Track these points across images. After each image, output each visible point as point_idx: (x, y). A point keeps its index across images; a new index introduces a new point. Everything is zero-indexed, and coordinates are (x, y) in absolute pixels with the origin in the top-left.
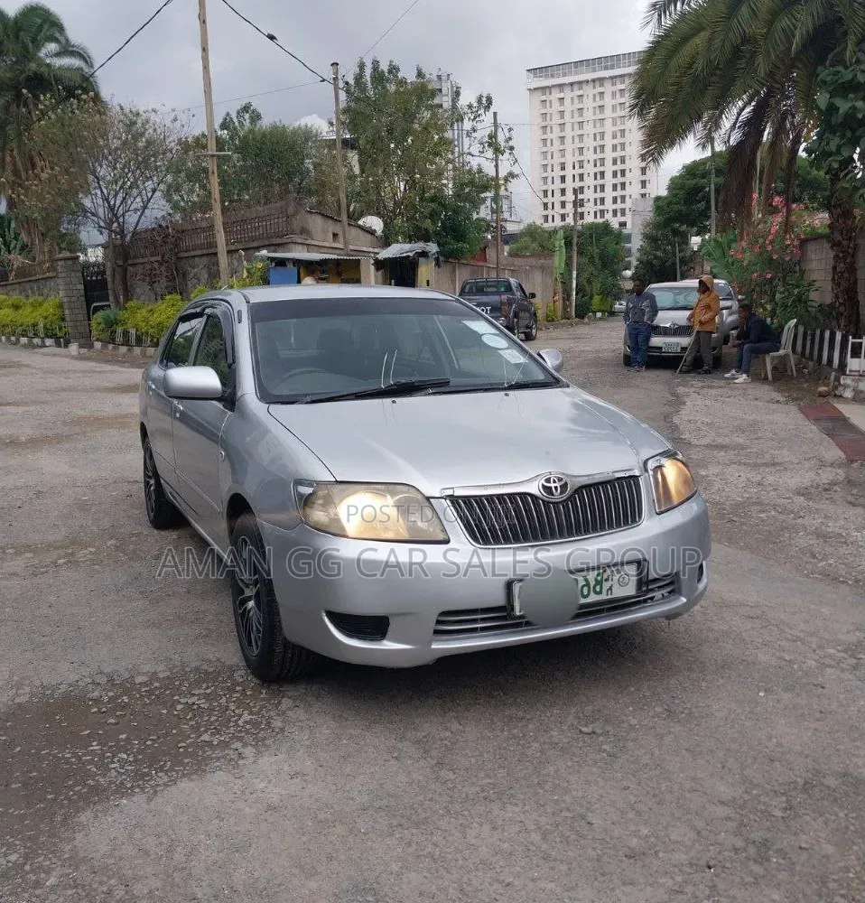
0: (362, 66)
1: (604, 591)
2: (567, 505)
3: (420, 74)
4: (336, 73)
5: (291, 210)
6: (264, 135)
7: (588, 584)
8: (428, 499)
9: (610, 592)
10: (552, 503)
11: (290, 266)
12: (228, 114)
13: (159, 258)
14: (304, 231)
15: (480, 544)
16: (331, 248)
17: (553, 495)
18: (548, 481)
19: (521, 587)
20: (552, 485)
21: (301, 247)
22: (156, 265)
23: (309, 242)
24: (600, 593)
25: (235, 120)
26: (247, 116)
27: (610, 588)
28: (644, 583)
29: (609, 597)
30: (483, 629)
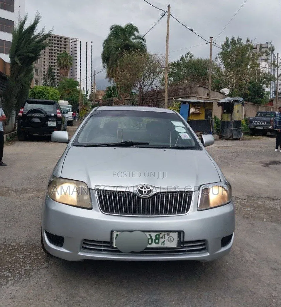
0: (227, 39)
1: (160, 243)
2: (150, 200)
3: (248, 41)
4: (211, 41)
5: (193, 85)
6: (194, 62)
7: (151, 238)
8: (90, 189)
9: (163, 244)
10: (142, 198)
11: (187, 104)
12: (182, 56)
13: (152, 100)
14: (197, 93)
15: (105, 212)
16: (206, 98)
17: (143, 194)
18: (142, 188)
19: (117, 235)
20: (143, 190)
21: (194, 98)
22: (151, 102)
23: (198, 96)
24: (158, 243)
25: (185, 57)
26: (188, 56)
27: (164, 242)
28: (182, 242)
29: (163, 246)
30: (104, 250)
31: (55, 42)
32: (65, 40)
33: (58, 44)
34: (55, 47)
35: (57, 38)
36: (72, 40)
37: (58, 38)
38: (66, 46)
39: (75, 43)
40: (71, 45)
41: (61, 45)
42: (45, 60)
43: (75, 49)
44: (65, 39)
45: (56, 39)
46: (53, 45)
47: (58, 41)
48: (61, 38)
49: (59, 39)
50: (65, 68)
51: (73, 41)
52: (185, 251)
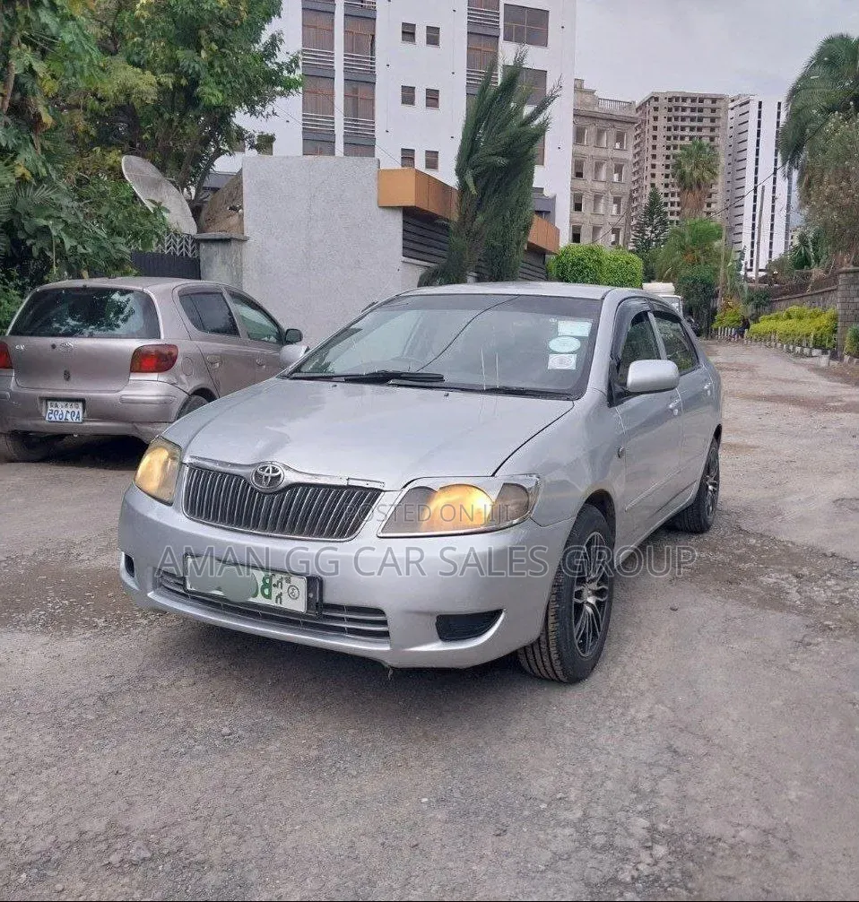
1: (273, 596)
8: (182, 463)
9: (279, 600)
10: (259, 492)
17: (261, 484)
24: (269, 597)
27: (279, 596)
28: (317, 604)
29: (278, 605)
31: (684, 114)
32: (714, 106)
33: (692, 119)
34: (683, 129)
35: (689, 101)
36: (733, 101)
37: (693, 100)
38: (717, 123)
39: (744, 108)
40: (729, 117)
41: (700, 120)
42: (654, 171)
43: (743, 128)
44: (714, 101)
45: (688, 104)
46: (680, 123)
47: (693, 110)
48: (701, 101)
49: (697, 105)
50: (695, 187)
51: (738, 102)
52: (342, 630)
